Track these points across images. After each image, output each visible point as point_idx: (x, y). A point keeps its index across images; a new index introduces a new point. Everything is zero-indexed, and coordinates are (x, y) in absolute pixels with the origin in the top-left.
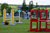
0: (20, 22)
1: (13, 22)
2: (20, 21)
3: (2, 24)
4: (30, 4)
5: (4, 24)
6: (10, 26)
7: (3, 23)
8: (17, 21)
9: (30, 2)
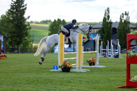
0: (97, 65)
1: (82, 66)
2: (98, 63)
3: (55, 70)
4: (121, 20)
5: (60, 69)
6: (74, 75)
7: (57, 69)
8: (92, 63)
9: (123, 14)
